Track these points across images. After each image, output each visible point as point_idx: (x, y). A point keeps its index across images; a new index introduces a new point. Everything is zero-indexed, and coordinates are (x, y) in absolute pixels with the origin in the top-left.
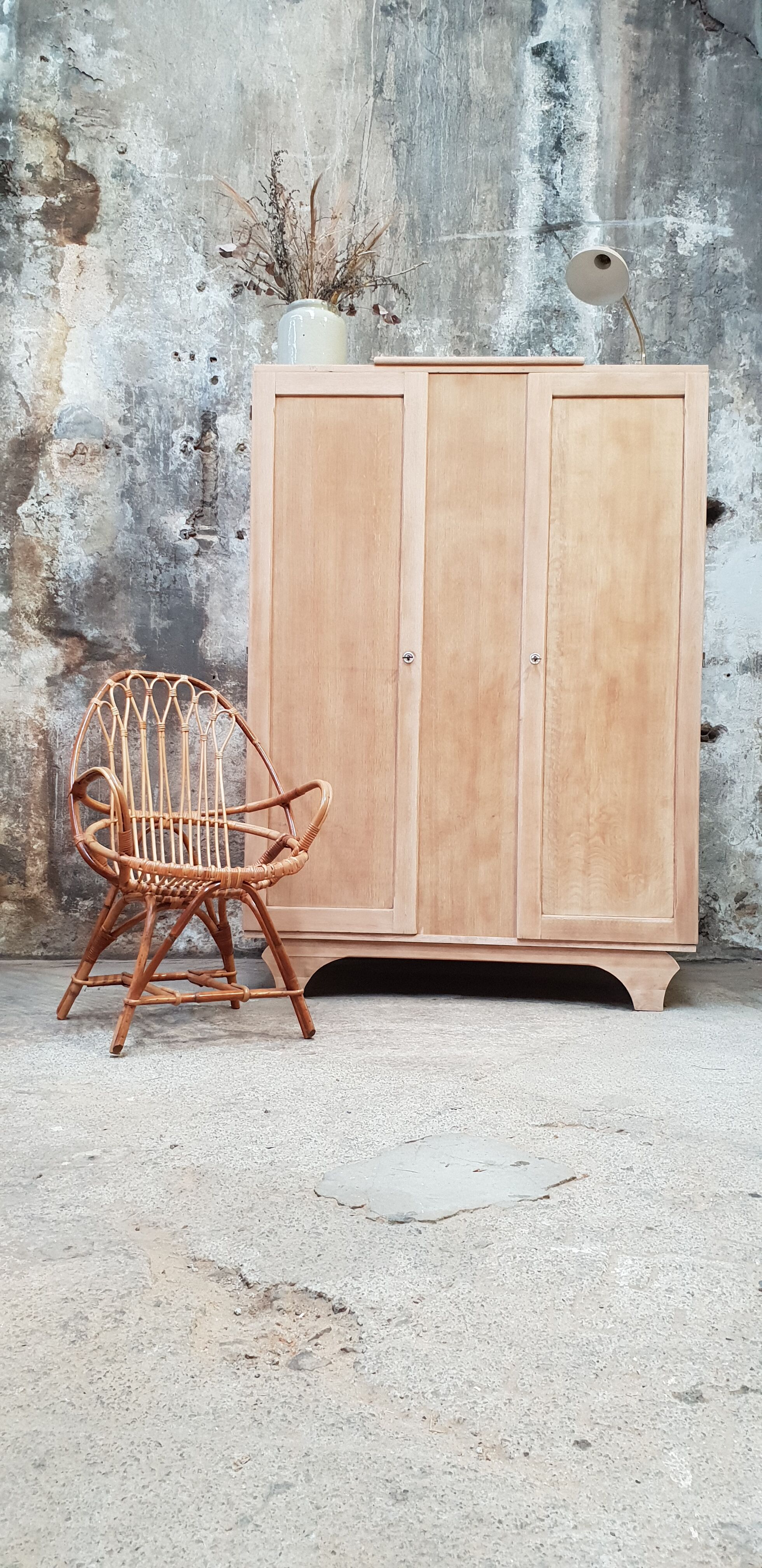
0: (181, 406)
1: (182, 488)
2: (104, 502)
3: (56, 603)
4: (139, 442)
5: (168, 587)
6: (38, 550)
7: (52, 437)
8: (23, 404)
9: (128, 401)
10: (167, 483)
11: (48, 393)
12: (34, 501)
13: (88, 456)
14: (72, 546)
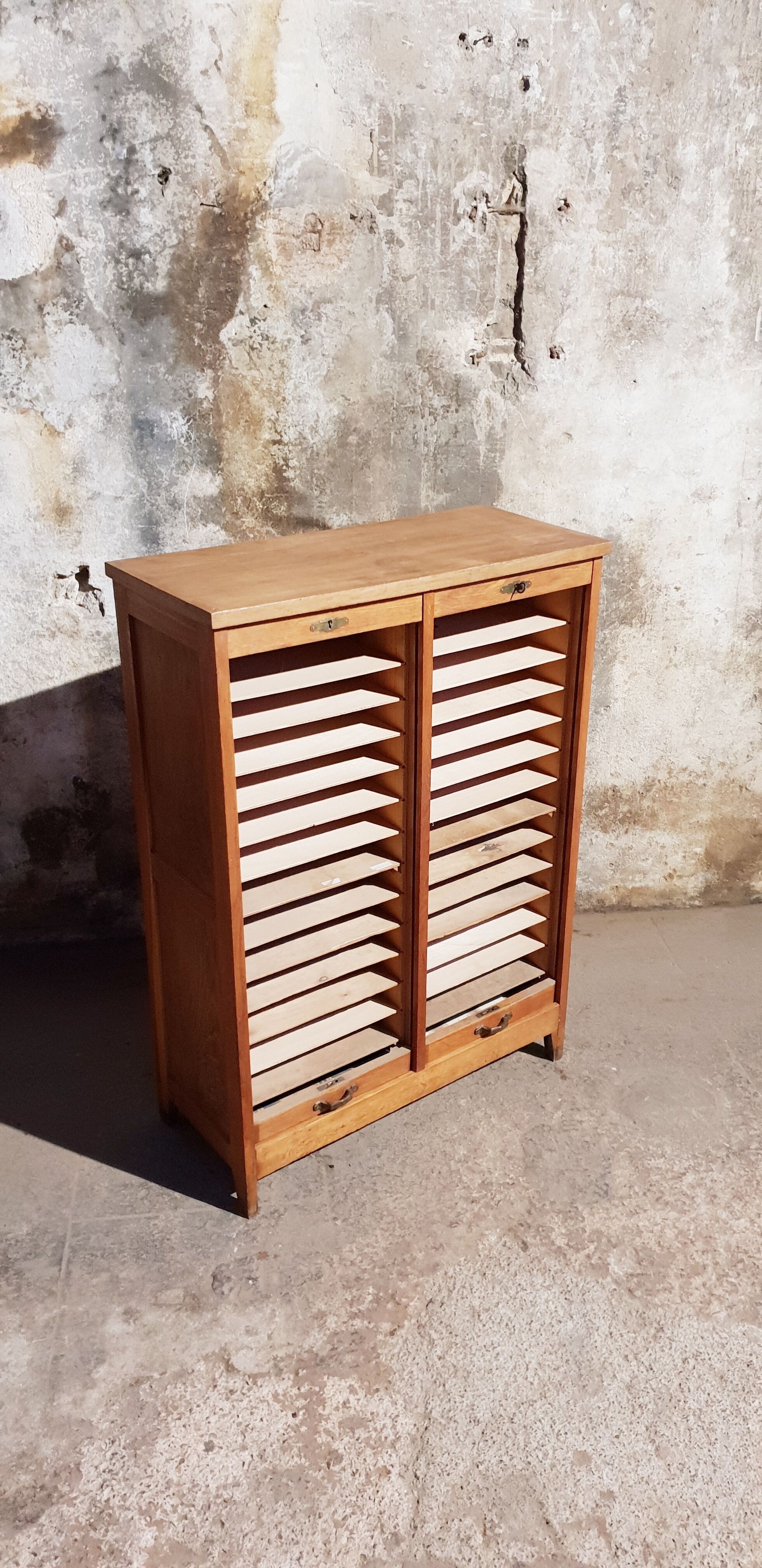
0: (468, 137)
1: (468, 281)
2: (351, 314)
3: (287, 480)
4: (401, 205)
5: (447, 443)
6: (255, 398)
7: (265, 206)
8: (216, 147)
9: (384, 131)
10: (444, 275)
11: (255, 126)
12: (245, 320)
13: (325, 237)
14: (305, 388)
